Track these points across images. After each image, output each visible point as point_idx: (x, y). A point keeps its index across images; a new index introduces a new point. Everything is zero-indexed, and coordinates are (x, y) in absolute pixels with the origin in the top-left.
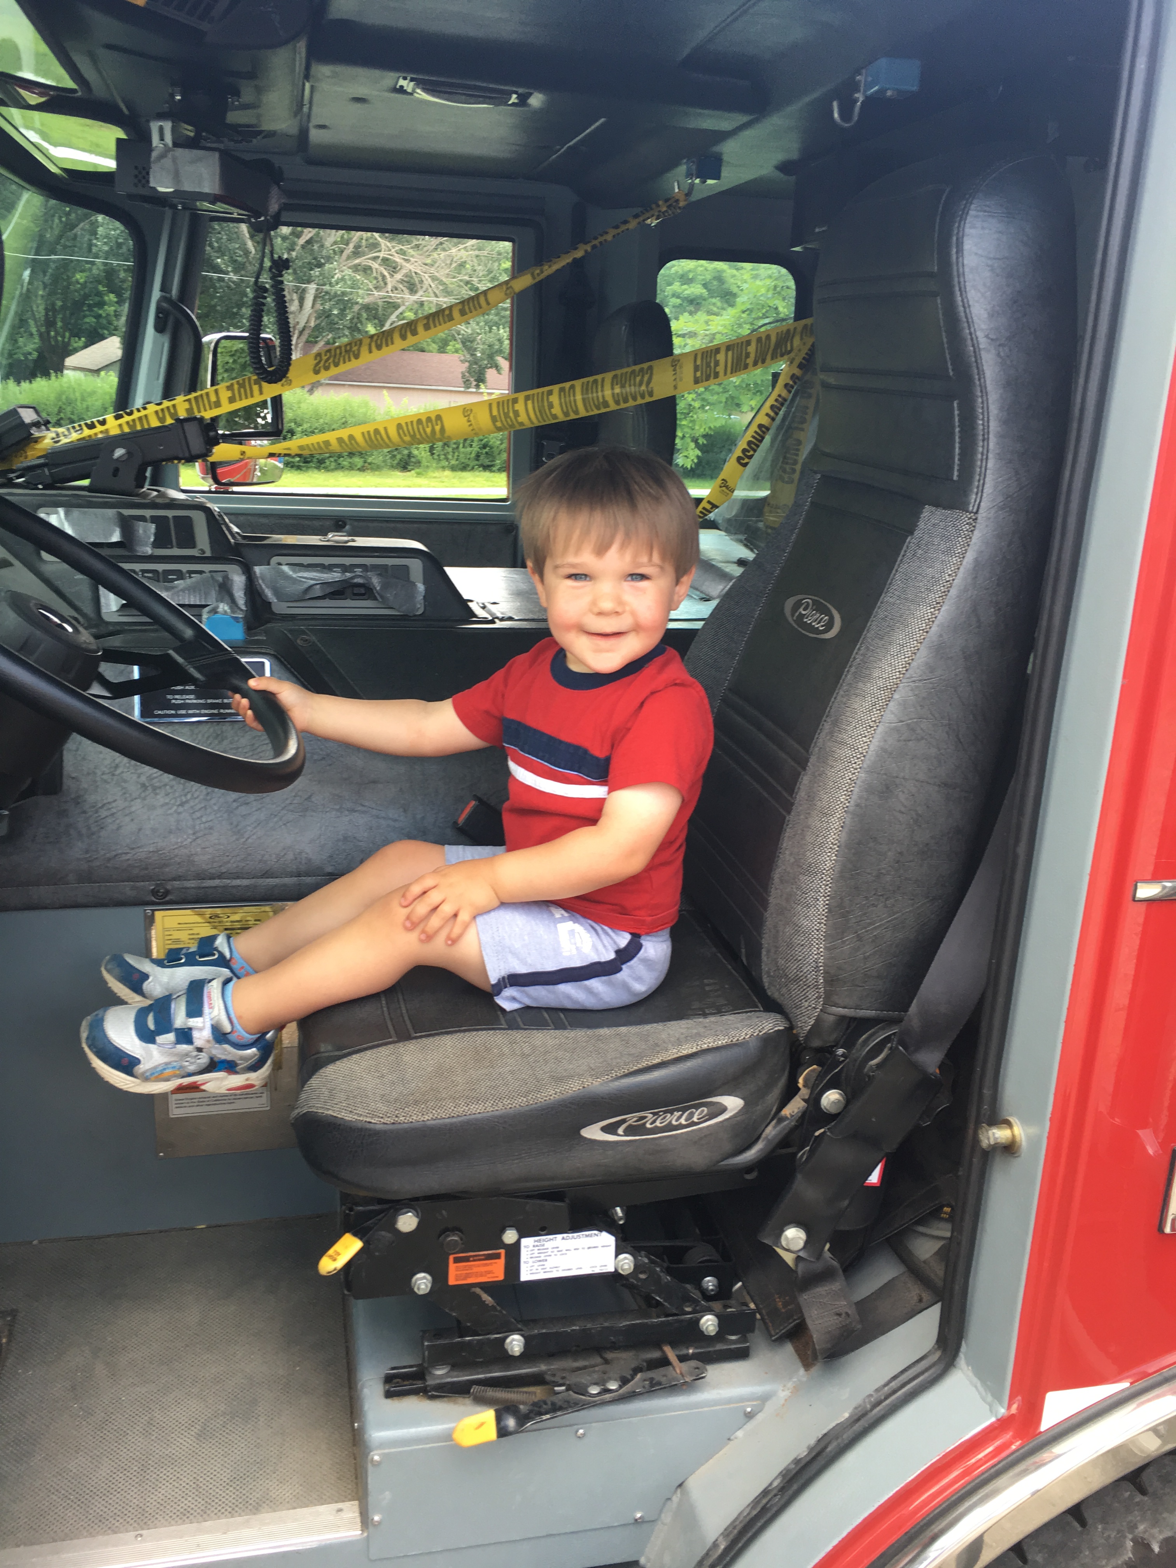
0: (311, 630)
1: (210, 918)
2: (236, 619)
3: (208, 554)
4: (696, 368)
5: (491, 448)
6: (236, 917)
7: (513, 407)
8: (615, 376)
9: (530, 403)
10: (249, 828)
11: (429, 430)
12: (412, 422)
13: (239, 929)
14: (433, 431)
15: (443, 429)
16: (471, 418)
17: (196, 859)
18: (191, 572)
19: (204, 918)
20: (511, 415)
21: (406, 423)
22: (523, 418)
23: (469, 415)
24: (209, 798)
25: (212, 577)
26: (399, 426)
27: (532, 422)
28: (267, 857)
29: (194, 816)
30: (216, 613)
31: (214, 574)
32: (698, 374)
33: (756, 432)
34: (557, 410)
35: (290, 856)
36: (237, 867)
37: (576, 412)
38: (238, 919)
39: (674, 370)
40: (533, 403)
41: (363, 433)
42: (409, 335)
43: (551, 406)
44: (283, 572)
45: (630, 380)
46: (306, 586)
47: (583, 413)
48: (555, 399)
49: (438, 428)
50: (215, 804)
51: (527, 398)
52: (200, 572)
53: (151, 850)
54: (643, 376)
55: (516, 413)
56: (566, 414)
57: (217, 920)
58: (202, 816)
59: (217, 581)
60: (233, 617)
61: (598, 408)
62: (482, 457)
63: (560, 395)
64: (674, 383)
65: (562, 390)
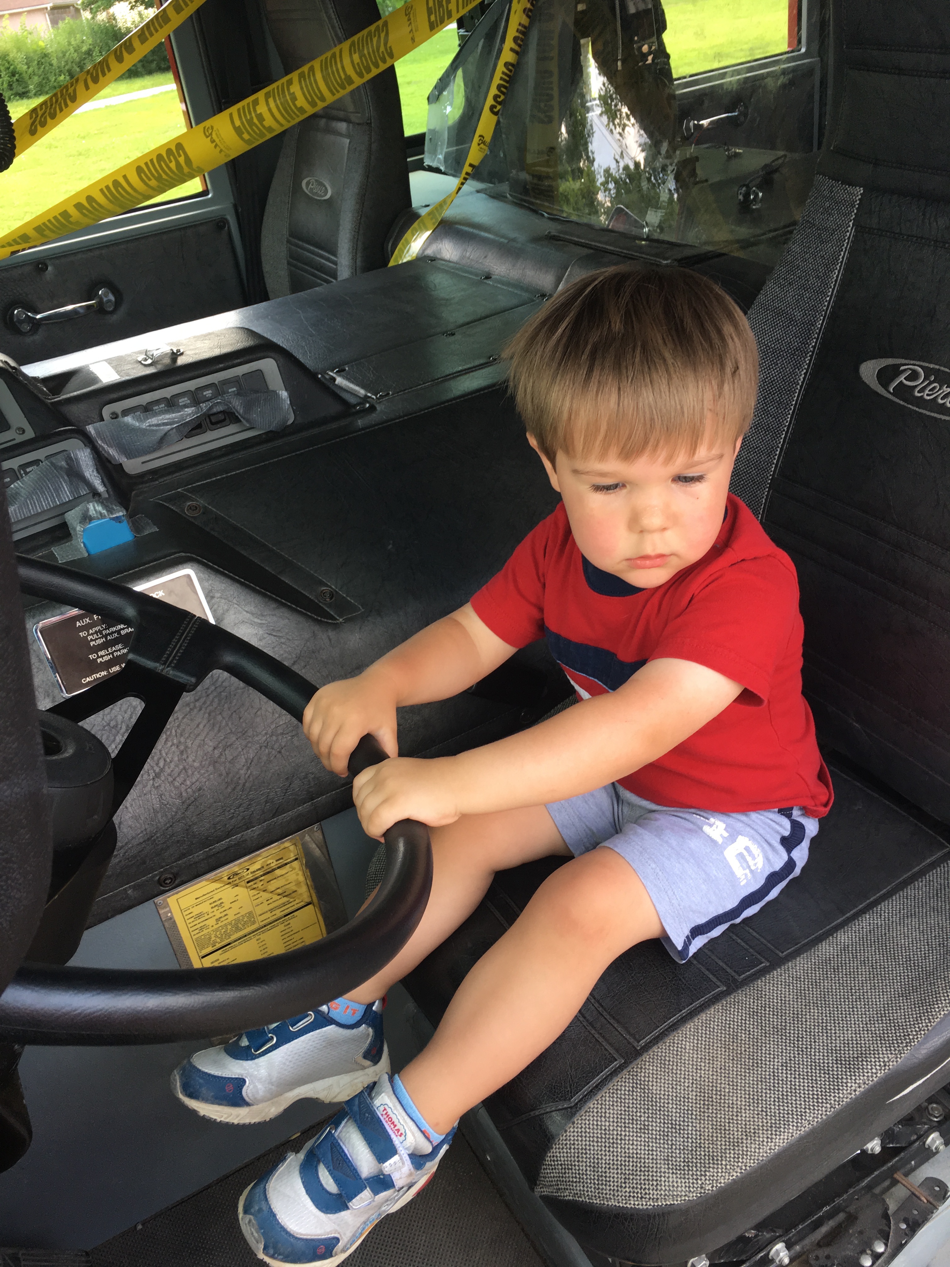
0: (194, 491)
1: (229, 878)
2: (117, 519)
3: (30, 434)
4: (430, 12)
5: (20, 74)
6: (257, 866)
7: (255, 111)
8: (353, 44)
9: (271, 101)
10: (242, 772)
11: (173, 165)
12: (152, 161)
13: (261, 876)
14: (178, 164)
15: (188, 160)
16: (214, 136)
17: (195, 829)
18: (24, 466)
19: (223, 882)
20: (255, 120)
21: (146, 164)
22: (269, 121)
23: (211, 134)
24: (185, 756)
25: (52, 463)
26: (139, 170)
27: (282, 125)
28: (272, 795)
29: (177, 784)
30: (91, 519)
31: (53, 460)
32: (433, 18)
33: (503, 73)
34: (301, 102)
35: (296, 784)
36: (244, 818)
37: (323, 99)
38: (259, 867)
39: (409, 20)
40: (275, 101)
41: (101, 190)
42: (125, 54)
43: (294, 99)
44: (127, 425)
45: (367, 44)
46: (159, 435)
47: (330, 99)
48: (295, 88)
49: (182, 160)
50: (194, 761)
51: (267, 96)
52: (36, 462)
53: (141, 840)
54: (379, 37)
55: (260, 117)
56: (313, 104)
57: (236, 878)
58: (185, 780)
59: (61, 468)
60: (113, 519)
61: (344, 88)
62: (14, 85)
63: (300, 82)
64: (411, 35)
65: (302, 76)
